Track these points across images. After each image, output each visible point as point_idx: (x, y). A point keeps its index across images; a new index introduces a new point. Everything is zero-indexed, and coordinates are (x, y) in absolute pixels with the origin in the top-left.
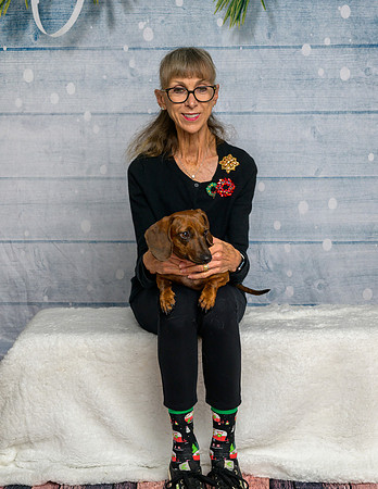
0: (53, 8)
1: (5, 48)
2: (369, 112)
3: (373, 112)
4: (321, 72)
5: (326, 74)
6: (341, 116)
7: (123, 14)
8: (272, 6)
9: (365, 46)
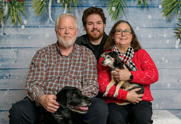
0: (56, 14)
1: (40, 27)
2: (157, 48)
3: (159, 48)
4: (142, 36)
5: (144, 36)
6: (148, 49)
7: (79, 16)
8: (127, 15)
9: (156, 27)
